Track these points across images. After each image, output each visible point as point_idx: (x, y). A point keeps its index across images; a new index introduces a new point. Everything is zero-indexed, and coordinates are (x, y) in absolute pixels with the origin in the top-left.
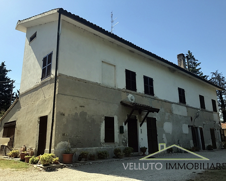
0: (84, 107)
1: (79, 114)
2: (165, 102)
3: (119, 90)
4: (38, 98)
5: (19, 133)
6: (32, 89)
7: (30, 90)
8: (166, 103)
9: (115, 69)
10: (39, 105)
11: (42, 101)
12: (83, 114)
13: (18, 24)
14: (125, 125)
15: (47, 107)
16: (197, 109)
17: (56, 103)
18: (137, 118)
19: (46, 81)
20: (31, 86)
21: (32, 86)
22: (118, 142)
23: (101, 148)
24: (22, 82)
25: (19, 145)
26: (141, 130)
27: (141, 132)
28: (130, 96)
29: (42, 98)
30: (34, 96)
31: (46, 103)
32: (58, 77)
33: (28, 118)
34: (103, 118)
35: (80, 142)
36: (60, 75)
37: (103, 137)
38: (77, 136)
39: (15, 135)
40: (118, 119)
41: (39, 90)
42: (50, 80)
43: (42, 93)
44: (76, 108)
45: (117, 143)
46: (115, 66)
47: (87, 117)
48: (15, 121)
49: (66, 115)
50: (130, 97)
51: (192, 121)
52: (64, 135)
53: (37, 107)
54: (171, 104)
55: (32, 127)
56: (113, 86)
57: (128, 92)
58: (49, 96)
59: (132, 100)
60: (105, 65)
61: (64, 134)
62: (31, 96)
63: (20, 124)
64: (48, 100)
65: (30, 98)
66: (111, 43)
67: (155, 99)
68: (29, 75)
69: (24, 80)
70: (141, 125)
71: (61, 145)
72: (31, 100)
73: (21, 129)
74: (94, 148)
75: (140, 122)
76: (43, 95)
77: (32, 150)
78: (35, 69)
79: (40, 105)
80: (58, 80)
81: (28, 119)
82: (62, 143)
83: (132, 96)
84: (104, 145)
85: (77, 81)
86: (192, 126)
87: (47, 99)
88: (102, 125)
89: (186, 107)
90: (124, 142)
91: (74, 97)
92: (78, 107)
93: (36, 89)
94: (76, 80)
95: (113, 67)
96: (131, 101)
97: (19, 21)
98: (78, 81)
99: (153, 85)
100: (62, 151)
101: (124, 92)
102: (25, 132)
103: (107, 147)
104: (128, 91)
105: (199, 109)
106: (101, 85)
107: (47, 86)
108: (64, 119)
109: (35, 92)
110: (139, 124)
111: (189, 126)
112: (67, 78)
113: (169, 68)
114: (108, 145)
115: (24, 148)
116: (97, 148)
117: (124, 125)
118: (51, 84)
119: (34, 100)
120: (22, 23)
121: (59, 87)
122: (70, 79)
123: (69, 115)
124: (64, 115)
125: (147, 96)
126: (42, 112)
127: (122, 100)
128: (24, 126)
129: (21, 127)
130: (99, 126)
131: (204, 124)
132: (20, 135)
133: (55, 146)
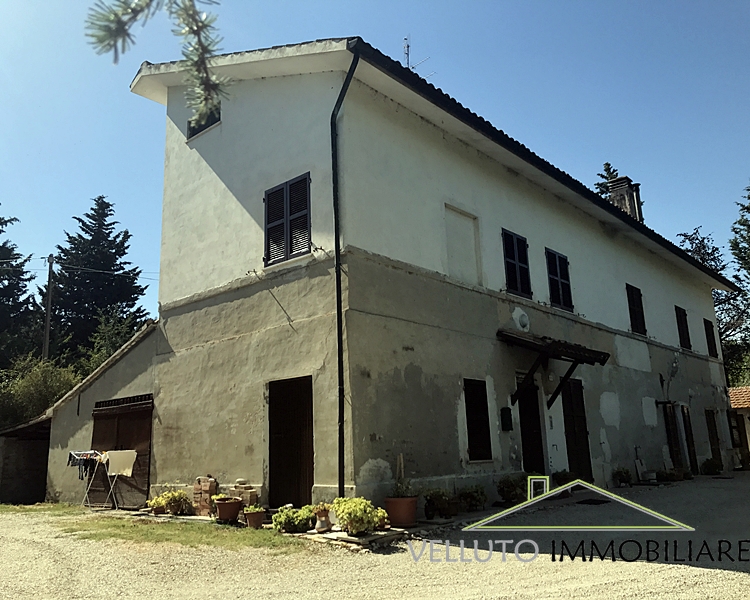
0: (412, 349)
1: (403, 373)
2: (600, 329)
3: (491, 294)
4: (254, 323)
5: (174, 433)
6: (225, 292)
7: (213, 293)
8: (600, 332)
9: (477, 228)
10: (265, 345)
11: (278, 330)
12: (413, 372)
13: (142, 74)
14: (513, 404)
15: (304, 349)
16: (672, 350)
17: (344, 337)
18: (539, 382)
19: (289, 267)
20: (216, 282)
21: (221, 283)
22: (500, 458)
23: (464, 476)
24: (168, 267)
25: (182, 471)
26: (551, 417)
27: (551, 426)
28: (518, 312)
29: (274, 323)
30: (236, 315)
31: (298, 338)
32: (345, 255)
33: (214, 386)
34: (461, 383)
35: (413, 461)
36: (350, 250)
37: (464, 443)
38: (404, 442)
39: (154, 441)
40: (495, 385)
41: (260, 297)
42: (307, 266)
43: (275, 307)
44: (395, 352)
45: (497, 459)
46: (475, 218)
47: (423, 380)
48: (150, 397)
49: (374, 376)
50: (518, 317)
51: (662, 385)
52: (373, 437)
53: (255, 350)
54: (612, 335)
55: (235, 416)
56: (474, 281)
57: (513, 302)
58: (310, 316)
59: (524, 326)
60: (452, 216)
61: (374, 435)
62: (219, 314)
63: (174, 405)
64: (306, 330)
65: (217, 320)
66: (464, 146)
67: (576, 322)
68: (200, 246)
69: (175, 262)
70: (550, 404)
71: (370, 470)
72: (221, 326)
73: (179, 424)
74: (447, 477)
75: (547, 395)
76: (278, 312)
77: (251, 488)
78: (228, 226)
79: (269, 345)
80: (345, 267)
81: (212, 391)
82: (370, 464)
83: (523, 313)
84: (469, 468)
85: (390, 268)
86: (665, 404)
87: (303, 327)
88: (459, 407)
89: (647, 343)
90: (514, 456)
91: (389, 319)
92: (399, 350)
93: (241, 291)
94: (387, 266)
95: (470, 223)
96: (521, 329)
97: (149, 64)
98: (394, 267)
99: (568, 280)
100: (375, 490)
101: (503, 301)
102: (205, 430)
103: (475, 472)
104: (512, 296)
105: (677, 350)
106: (448, 281)
107: (295, 286)
108: (370, 388)
109: (237, 302)
110: (544, 398)
111: (657, 403)
112: (368, 259)
113: (603, 223)
114: (477, 468)
115: (211, 482)
116: (454, 476)
117: (510, 406)
118: (311, 277)
119: (236, 329)
120: (162, 71)
121: (349, 288)
122: (374, 262)
123: (380, 374)
124: (369, 376)
125: (558, 313)
126: (279, 366)
127: (500, 326)
128: (198, 412)
129: (179, 414)
130: (454, 408)
131: (691, 397)
132: (181, 443)
133: (356, 472)
